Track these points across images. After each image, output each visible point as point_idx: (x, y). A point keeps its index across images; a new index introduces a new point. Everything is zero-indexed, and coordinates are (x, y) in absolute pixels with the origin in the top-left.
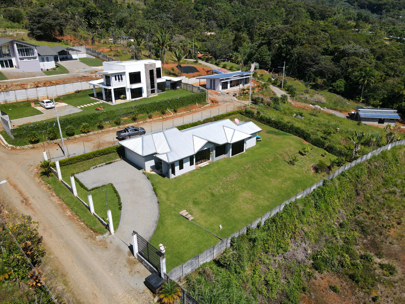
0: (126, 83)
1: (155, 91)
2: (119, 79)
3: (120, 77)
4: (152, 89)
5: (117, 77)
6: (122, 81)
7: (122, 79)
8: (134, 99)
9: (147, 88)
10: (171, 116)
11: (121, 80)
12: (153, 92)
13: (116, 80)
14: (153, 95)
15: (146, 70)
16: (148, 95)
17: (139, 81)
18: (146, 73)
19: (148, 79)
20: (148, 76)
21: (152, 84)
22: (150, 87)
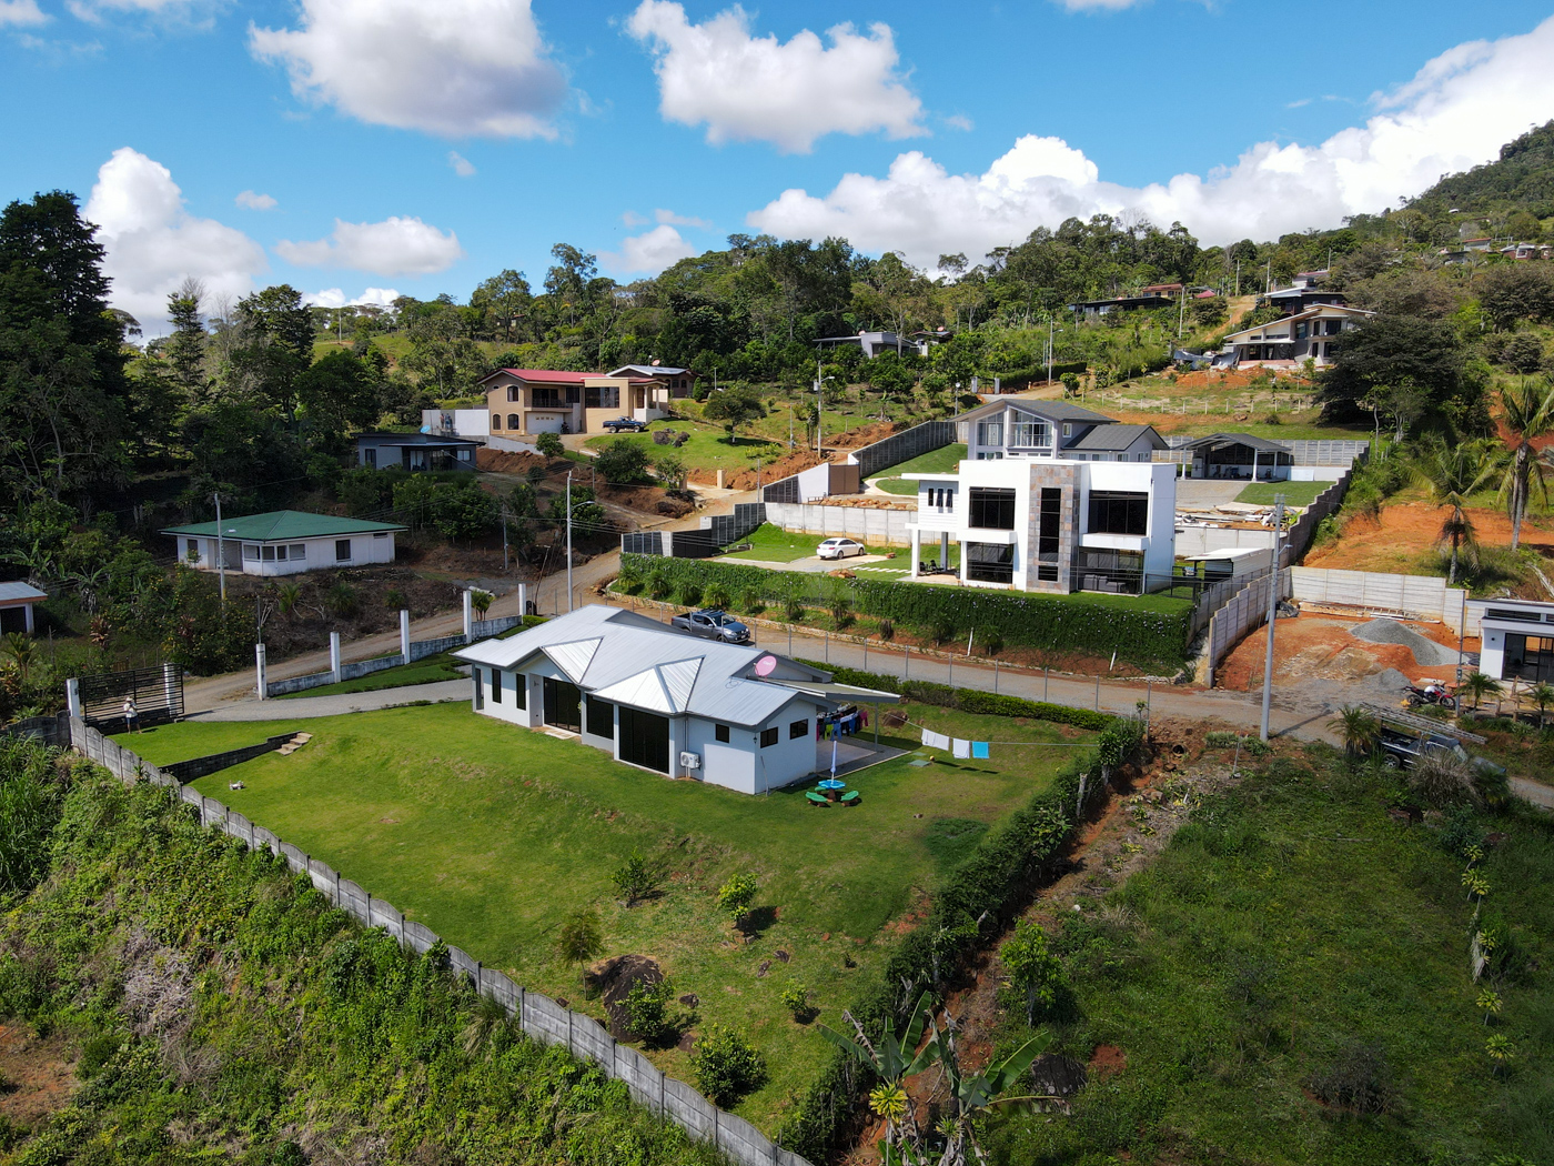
0: (956, 524)
1: (1060, 577)
2: (940, 503)
3: (945, 496)
4: (1044, 563)
6: (950, 511)
7: (950, 504)
8: (974, 584)
9: (1031, 552)
11: (945, 508)
12: (1048, 574)
13: (931, 503)
15: (1032, 488)
16: (1029, 583)
17: (1008, 524)
18: (1031, 499)
19: (1031, 521)
20: (1032, 510)
21: (1048, 545)
22: (1037, 553)
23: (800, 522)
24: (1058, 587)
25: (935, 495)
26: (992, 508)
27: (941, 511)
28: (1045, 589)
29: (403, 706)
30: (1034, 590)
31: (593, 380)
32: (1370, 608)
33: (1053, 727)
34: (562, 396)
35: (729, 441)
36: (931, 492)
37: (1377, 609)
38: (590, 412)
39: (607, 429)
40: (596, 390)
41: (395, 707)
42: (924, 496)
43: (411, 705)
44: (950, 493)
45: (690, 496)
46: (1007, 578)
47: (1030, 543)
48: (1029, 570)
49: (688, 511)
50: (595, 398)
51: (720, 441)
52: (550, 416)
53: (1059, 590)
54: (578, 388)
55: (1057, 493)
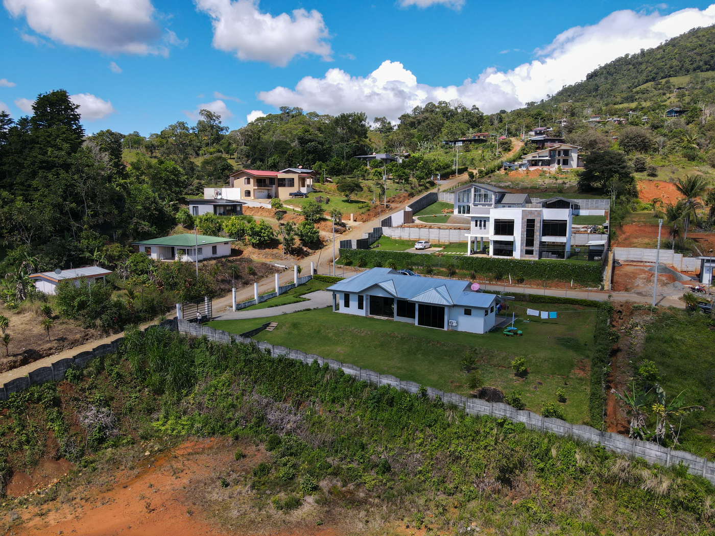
0: (489, 234)
1: (534, 253)
2: (480, 226)
3: (483, 223)
4: (528, 248)
6: (485, 229)
7: (485, 226)
8: (496, 257)
9: (522, 244)
11: (483, 228)
12: (529, 252)
13: (476, 226)
15: (522, 219)
16: (521, 256)
17: (511, 233)
18: (522, 223)
19: (522, 232)
20: (522, 228)
21: (529, 241)
22: (525, 244)
23: (399, 235)
24: (534, 257)
25: (478, 223)
26: (504, 227)
27: (481, 229)
28: (528, 258)
29: (301, 311)
30: (523, 259)
31: (281, 175)
32: (646, 262)
33: (572, 306)
34: (267, 182)
35: (347, 201)
36: (476, 221)
37: (649, 262)
38: (280, 189)
39: (291, 197)
40: (284, 179)
41: (298, 311)
42: (473, 223)
43: (304, 310)
44: (485, 221)
45: (344, 225)
46: (510, 253)
47: (521, 240)
48: (521, 251)
49: (344, 231)
50: (282, 183)
51: (343, 201)
52: (263, 191)
53: (534, 258)
54: (274, 178)
55: (533, 221)
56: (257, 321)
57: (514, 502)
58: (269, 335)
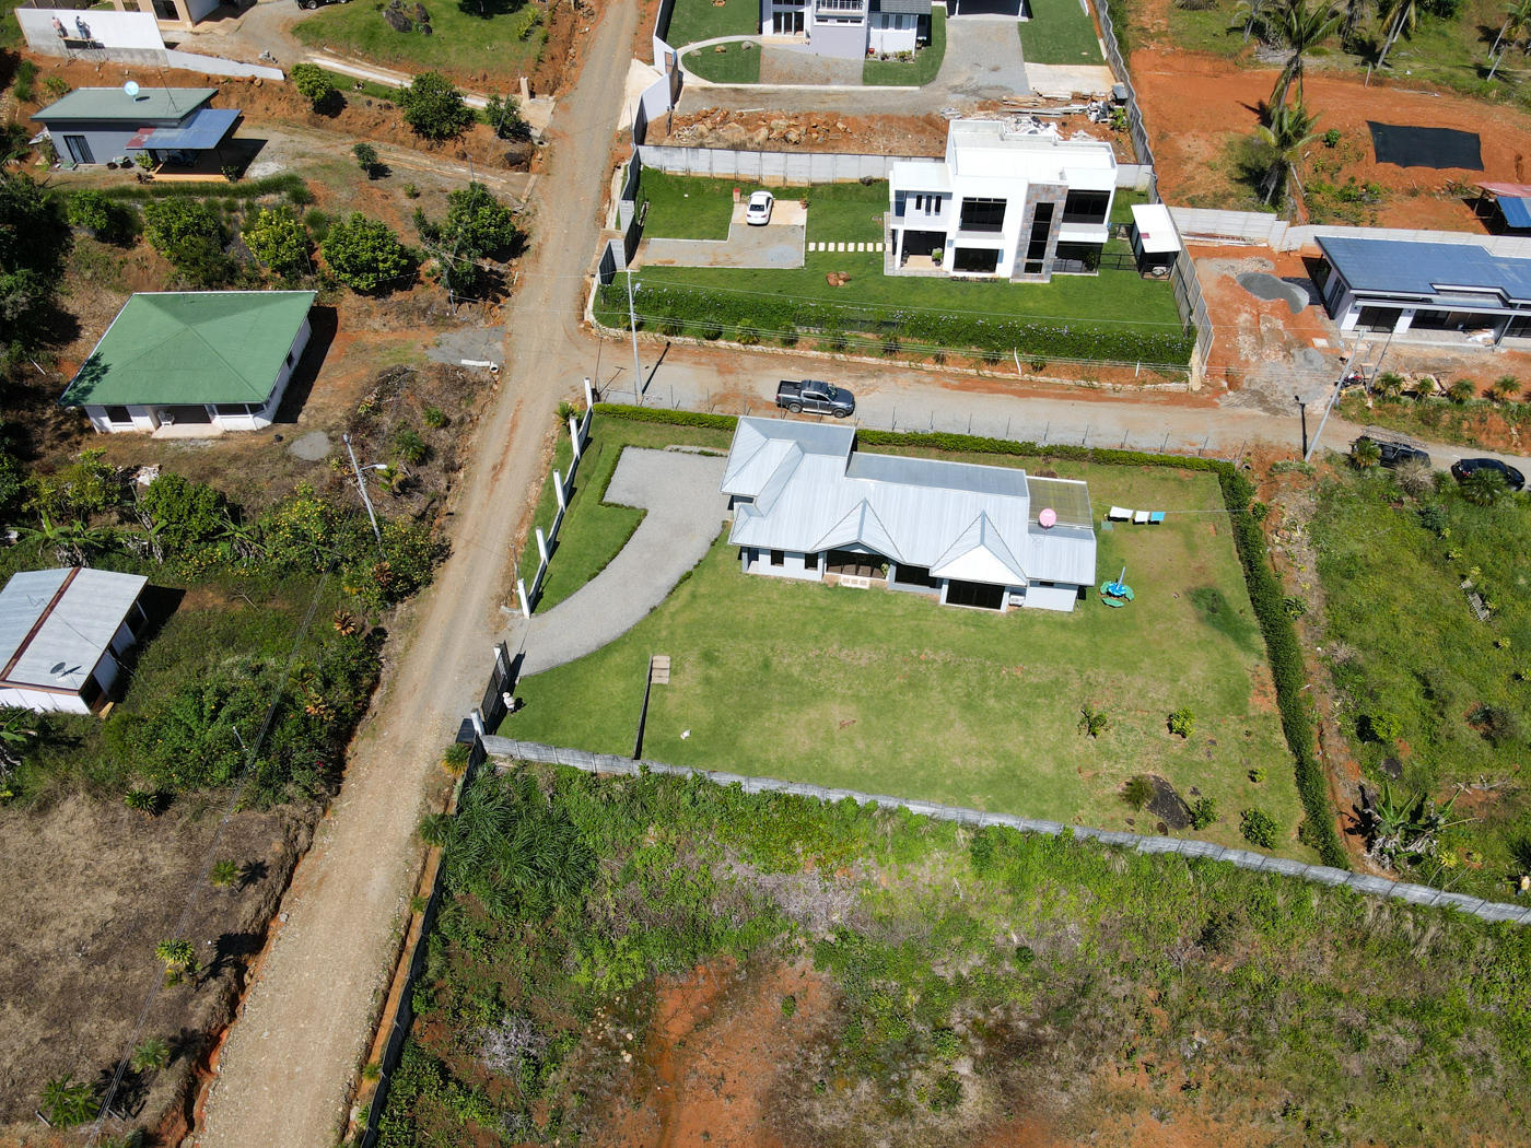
0: (948, 221)
1: (1043, 270)
2: (928, 209)
3: (934, 202)
4: (1031, 261)
5: (924, 201)
6: (938, 214)
7: (938, 209)
8: (961, 274)
9: (1019, 253)
10: (1011, 376)
11: (933, 212)
12: (1032, 268)
13: (918, 207)
14: (1031, 279)
15: (1028, 202)
16: (1014, 274)
17: (995, 228)
18: (1026, 210)
19: (1023, 227)
20: (1025, 220)
21: (1036, 247)
22: (1026, 254)
23: (684, 165)
24: (1041, 278)
26: (982, 214)
27: (928, 213)
29: (677, 586)
30: (1020, 282)
35: (474, 8)
36: (919, 199)
41: (672, 589)
42: (912, 202)
43: (681, 582)
44: (939, 201)
45: (525, 133)
46: (991, 269)
47: (1020, 245)
48: (1017, 266)
49: (533, 154)
53: (1043, 280)
55: (1050, 206)
56: (617, 658)
57: (1224, 969)
58: (672, 701)
